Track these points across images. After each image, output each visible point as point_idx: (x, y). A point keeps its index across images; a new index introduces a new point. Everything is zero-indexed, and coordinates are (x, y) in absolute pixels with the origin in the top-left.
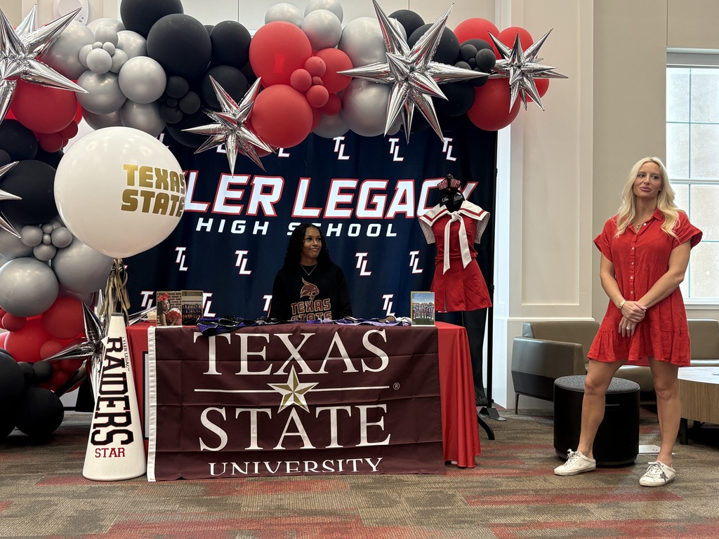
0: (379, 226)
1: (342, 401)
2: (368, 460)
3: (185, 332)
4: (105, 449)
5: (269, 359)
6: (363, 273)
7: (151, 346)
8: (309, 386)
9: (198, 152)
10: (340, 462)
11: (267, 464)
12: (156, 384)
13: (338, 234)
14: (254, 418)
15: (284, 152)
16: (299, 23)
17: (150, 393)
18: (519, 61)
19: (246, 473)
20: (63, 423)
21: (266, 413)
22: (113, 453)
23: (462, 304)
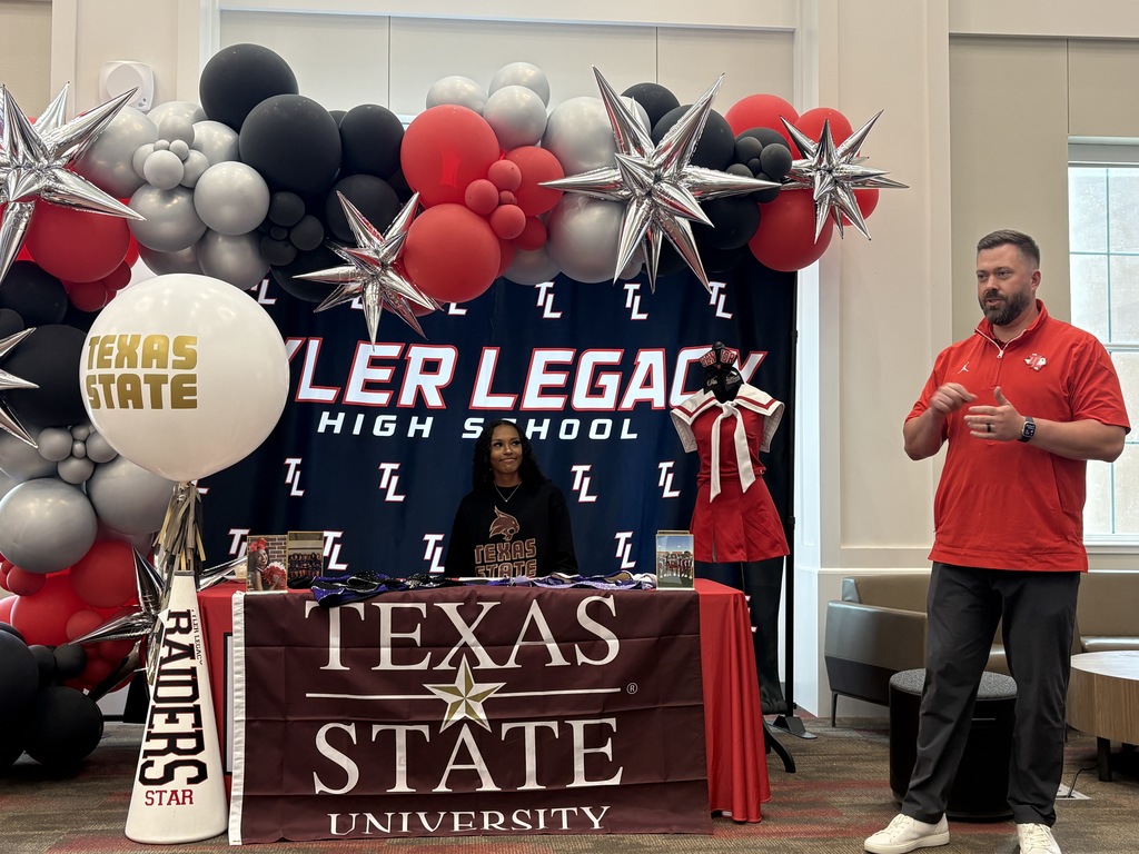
0: (609, 423)
1: (543, 712)
2: (587, 810)
3: (291, 600)
4: (161, 792)
5: (426, 644)
6: (583, 498)
7: (237, 623)
8: (491, 689)
9: (321, 309)
10: (541, 812)
11: (422, 815)
12: (244, 685)
13: (543, 436)
14: (401, 741)
15: (457, 307)
16: (479, 106)
17: (236, 700)
18: (829, 161)
19: (388, 831)
20: (103, 742)
21: (420, 733)
22: (174, 797)
23: (741, 551)
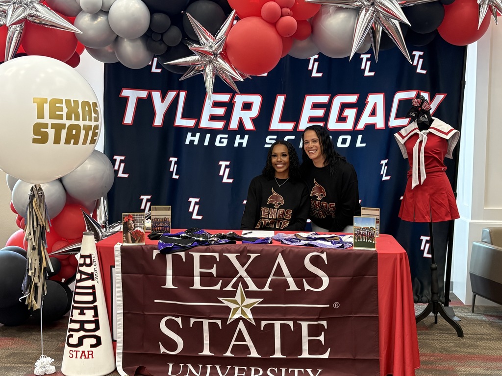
0: (349, 138)
1: (285, 316)
2: (309, 371)
3: (146, 250)
4: (77, 351)
5: (219, 276)
7: (117, 261)
8: (255, 301)
9: (183, 78)
10: (283, 370)
11: (218, 367)
12: (122, 294)
14: (206, 328)
17: (118, 302)
21: (217, 324)
22: (83, 355)
23: (428, 216)
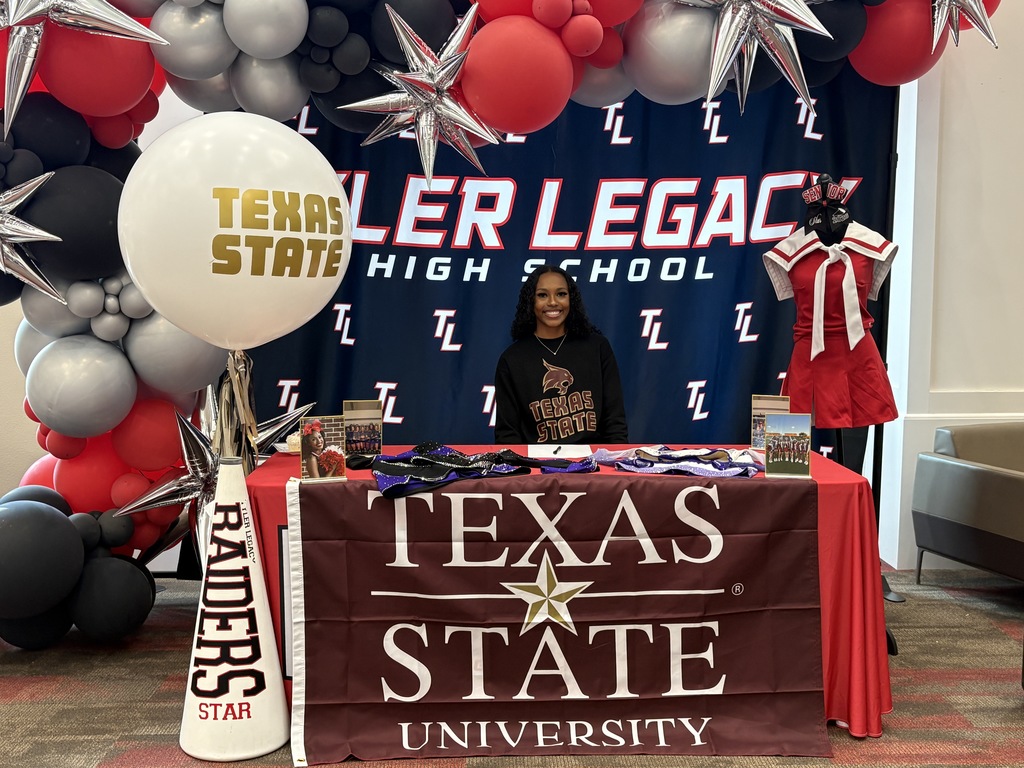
0: (682, 262)
1: (636, 615)
2: (685, 721)
3: (352, 490)
4: (216, 705)
5: (503, 538)
6: (653, 345)
7: (293, 515)
8: (577, 588)
9: (368, 142)
10: (635, 723)
11: (501, 725)
12: (302, 583)
13: (610, 279)
14: (477, 644)
15: (516, 135)
17: (294, 600)
19: (466, 745)
21: (499, 636)
22: (230, 712)
23: (846, 416)
